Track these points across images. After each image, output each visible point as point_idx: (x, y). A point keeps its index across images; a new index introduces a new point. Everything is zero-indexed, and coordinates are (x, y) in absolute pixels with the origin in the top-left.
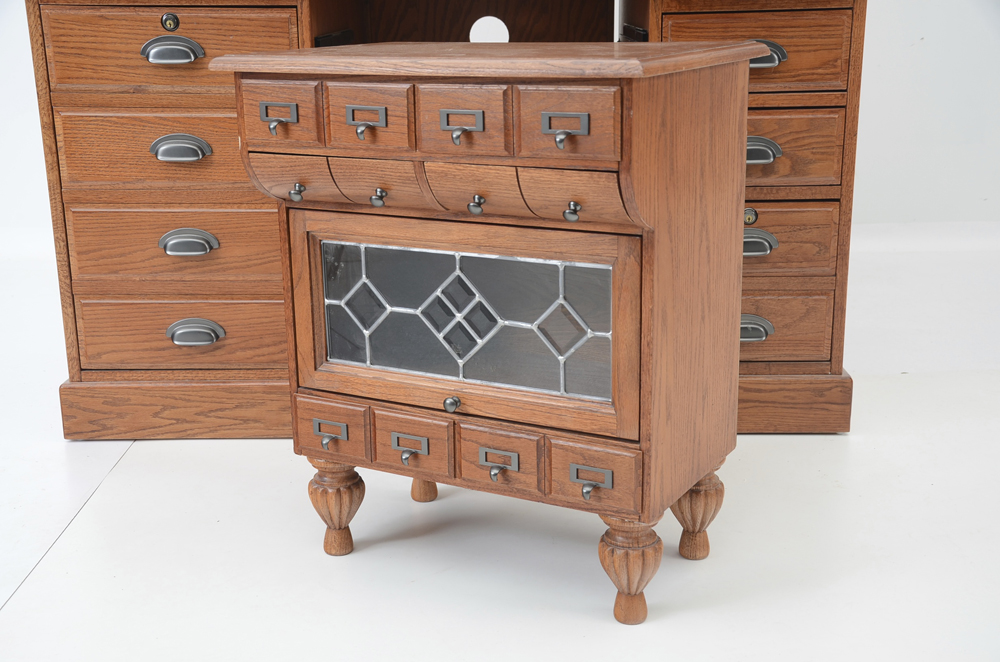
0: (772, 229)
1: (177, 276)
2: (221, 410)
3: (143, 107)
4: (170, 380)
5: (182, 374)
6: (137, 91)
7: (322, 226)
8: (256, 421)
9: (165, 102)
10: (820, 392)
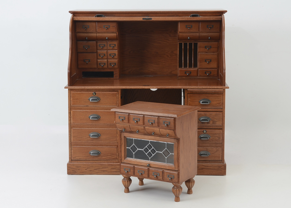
0: (209, 134)
1: (92, 142)
2: (99, 169)
3: (88, 109)
4: (89, 163)
5: (91, 161)
6: (87, 106)
7: (127, 135)
8: (106, 171)
9: (92, 108)
10: (220, 167)
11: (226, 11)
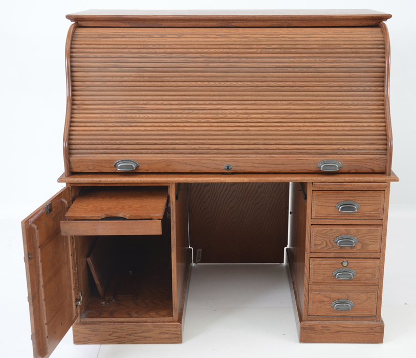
0: (354, 268)
2: (136, 333)
8: (149, 337)
10: (372, 328)
11: (389, 17)
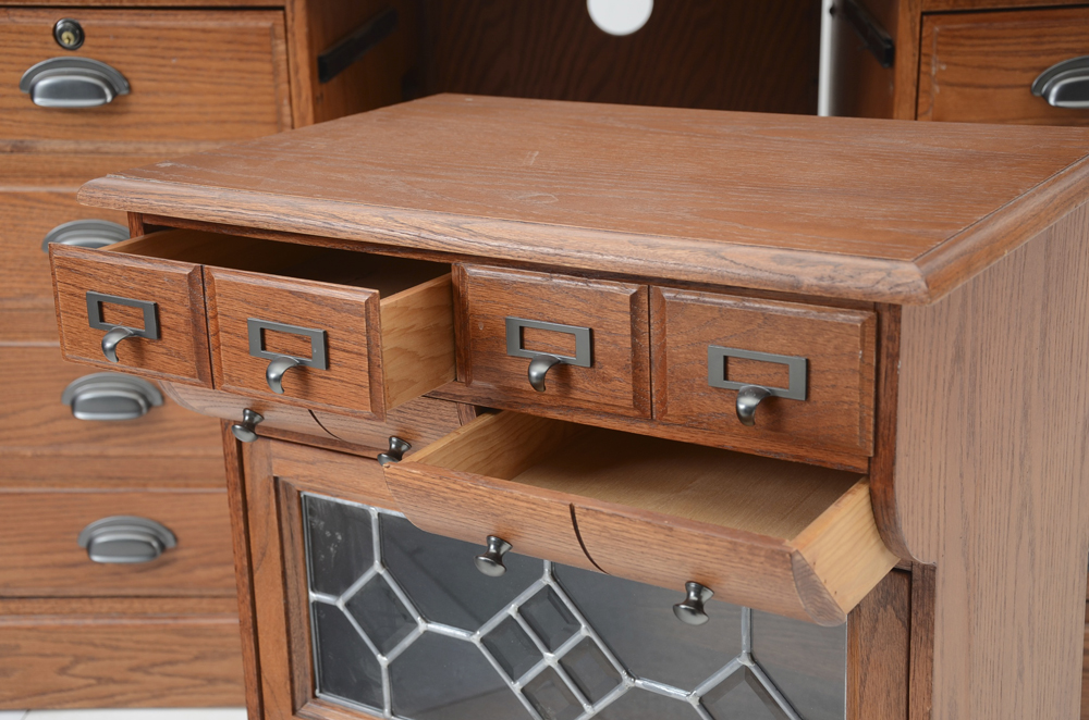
1: (94, 449)
2: (171, 663)
3: (28, 176)
4: (85, 614)
5: (106, 605)
6: (18, 148)
7: (300, 471)
9: (65, 168)
